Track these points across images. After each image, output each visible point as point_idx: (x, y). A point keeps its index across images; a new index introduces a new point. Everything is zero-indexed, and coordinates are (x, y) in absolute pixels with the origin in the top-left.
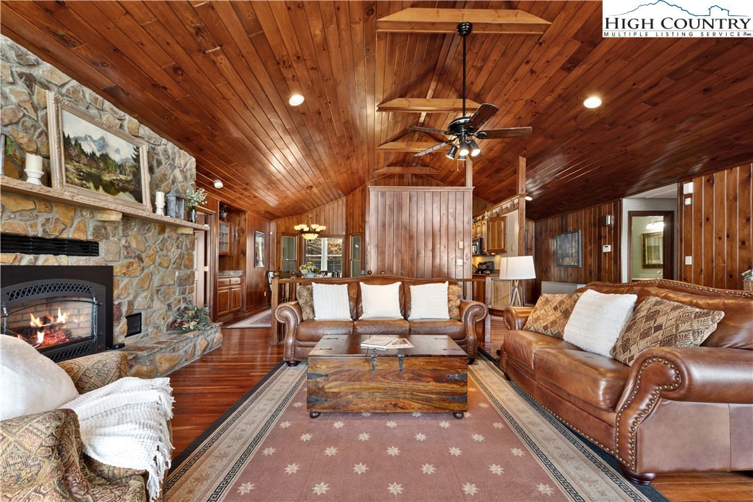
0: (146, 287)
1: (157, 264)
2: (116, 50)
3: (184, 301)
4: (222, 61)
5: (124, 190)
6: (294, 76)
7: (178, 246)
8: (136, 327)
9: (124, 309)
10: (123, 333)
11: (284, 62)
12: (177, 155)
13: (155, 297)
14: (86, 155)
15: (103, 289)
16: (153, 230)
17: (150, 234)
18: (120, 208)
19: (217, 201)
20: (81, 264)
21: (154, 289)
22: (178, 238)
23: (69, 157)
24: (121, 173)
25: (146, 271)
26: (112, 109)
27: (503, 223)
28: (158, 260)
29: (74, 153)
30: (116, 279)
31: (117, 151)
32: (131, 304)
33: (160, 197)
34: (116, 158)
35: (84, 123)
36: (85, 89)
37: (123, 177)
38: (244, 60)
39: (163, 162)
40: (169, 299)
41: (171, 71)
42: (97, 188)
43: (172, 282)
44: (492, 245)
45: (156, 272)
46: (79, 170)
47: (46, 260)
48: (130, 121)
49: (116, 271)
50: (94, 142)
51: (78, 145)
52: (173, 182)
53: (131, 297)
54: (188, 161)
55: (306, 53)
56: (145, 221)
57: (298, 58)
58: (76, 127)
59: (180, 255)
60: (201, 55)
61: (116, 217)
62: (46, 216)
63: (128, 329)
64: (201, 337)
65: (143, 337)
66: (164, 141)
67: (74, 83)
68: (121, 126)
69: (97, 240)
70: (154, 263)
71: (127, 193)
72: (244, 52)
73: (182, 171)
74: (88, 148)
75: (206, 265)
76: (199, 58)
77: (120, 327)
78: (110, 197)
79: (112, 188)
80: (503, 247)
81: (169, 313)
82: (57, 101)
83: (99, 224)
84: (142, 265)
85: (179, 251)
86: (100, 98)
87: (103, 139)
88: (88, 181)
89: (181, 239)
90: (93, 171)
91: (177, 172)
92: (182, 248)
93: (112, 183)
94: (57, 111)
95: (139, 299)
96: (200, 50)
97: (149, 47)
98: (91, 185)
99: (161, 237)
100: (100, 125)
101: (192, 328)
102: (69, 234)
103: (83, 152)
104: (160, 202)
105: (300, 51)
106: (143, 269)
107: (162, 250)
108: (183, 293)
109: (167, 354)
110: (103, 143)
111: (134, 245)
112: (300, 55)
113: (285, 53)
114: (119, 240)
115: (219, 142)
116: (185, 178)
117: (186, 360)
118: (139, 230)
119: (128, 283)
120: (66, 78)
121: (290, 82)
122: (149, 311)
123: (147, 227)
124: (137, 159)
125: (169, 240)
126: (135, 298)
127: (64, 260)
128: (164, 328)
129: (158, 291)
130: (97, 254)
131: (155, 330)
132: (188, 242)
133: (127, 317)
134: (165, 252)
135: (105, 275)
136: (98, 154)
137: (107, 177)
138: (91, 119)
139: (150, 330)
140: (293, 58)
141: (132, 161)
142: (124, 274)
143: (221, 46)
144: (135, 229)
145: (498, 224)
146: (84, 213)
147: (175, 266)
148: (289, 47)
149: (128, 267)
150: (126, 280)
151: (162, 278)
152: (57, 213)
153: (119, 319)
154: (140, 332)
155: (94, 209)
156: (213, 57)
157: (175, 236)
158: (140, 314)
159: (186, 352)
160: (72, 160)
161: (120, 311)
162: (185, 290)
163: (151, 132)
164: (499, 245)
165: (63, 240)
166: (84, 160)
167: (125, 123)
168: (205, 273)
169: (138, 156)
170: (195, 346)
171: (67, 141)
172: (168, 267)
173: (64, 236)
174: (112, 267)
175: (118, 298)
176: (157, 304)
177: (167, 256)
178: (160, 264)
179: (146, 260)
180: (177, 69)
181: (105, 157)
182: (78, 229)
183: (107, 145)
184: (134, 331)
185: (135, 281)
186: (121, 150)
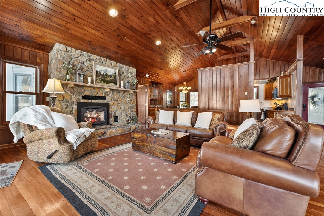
0: (119, 109)
1: (123, 102)
2: (104, 47)
3: (132, 114)
4: (128, 40)
5: (111, 82)
6: (153, 36)
7: (129, 97)
8: (117, 120)
9: (113, 115)
10: (112, 121)
11: (147, 33)
12: (129, 69)
13: (122, 112)
14: (102, 75)
15: (107, 109)
16: (121, 93)
17: (120, 94)
18: (109, 87)
19: (149, 81)
20: (101, 102)
21: (122, 110)
22: (130, 95)
23: (97, 76)
24: (111, 78)
25: (119, 104)
26: (109, 61)
27: (289, 79)
28: (123, 101)
29: (98, 75)
30: (110, 107)
31: (110, 72)
32: (115, 113)
33: (122, 83)
34: (109, 74)
35: (101, 67)
36: (102, 58)
37: (111, 79)
38: (134, 38)
39: (125, 72)
40: (127, 113)
41: (117, 48)
42: (104, 83)
43: (128, 108)
44: (282, 92)
45: (123, 105)
46: (100, 79)
47: (94, 101)
48: (114, 63)
49: (110, 104)
50: (104, 71)
51: (100, 72)
52: (128, 78)
53: (115, 112)
54: (134, 70)
55: (152, 28)
56: (118, 91)
57: (151, 30)
58: (100, 68)
59: (130, 100)
60: (122, 41)
61: (108, 90)
62: (93, 91)
63: (114, 120)
64: (133, 125)
65: (118, 123)
66: (125, 66)
67: (99, 57)
68: (111, 65)
69: (105, 96)
70: (122, 102)
71: (112, 83)
72: (133, 36)
73: (131, 74)
74: (102, 73)
75: (146, 103)
76: (122, 42)
77: (112, 120)
78: (107, 85)
79: (108, 82)
80: (289, 93)
81: (127, 117)
82: (95, 63)
83: (105, 92)
84: (118, 103)
85: (130, 98)
86: (106, 59)
87: (106, 70)
88: (102, 81)
89: (131, 95)
90: (103, 78)
91: (129, 75)
92: (131, 98)
93: (108, 81)
94: (95, 65)
95: (117, 112)
96: (121, 40)
97: (110, 44)
98: (103, 82)
99: (124, 94)
100: (105, 66)
101: (131, 122)
102: (98, 95)
103: (101, 74)
104: (122, 85)
105: (150, 28)
106: (118, 104)
107: (124, 98)
108: (132, 112)
109: (121, 128)
110: (106, 71)
111: (115, 97)
112: (151, 29)
113: (145, 31)
114: (111, 96)
115: (141, 63)
116: (132, 76)
117: (127, 131)
118: (117, 93)
119: (114, 108)
120: (97, 57)
121: (152, 38)
122: (121, 116)
123: (119, 92)
124: (115, 73)
125: (127, 95)
126: (116, 112)
127: (98, 101)
128: (125, 121)
129: (123, 110)
130: (106, 100)
131: (122, 122)
132: (133, 96)
133: (114, 117)
134: (125, 99)
135: (107, 105)
136: (105, 74)
137: (107, 80)
138: (103, 65)
139: (121, 121)
140: (149, 31)
141: (114, 74)
142: (113, 105)
143: (126, 37)
144: (116, 92)
145: (286, 80)
146: (102, 89)
147: (128, 103)
148: (145, 29)
149: (114, 103)
150: (113, 107)
151: (124, 107)
152: (96, 90)
153: (111, 117)
154: (118, 121)
155: (104, 88)
156: (125, 40)
157: (128, 94)
158: (118, 117)
159: (127, 129)
160: (98, 77)
161: (112, 115)
162: (133, 111)
163: (120, 64)
164: (287, 92)
165: (98, 96)
166: (101, 76)
167: (113, 64)
168: (146, 106)
169: (116, 72)
170: (131, 128)
171: (97, 72)
172: (126, 103)
173: (97, 95)
174: (109, 103)
175: (111, 111)
176: (123, 114)
177: (126, 100)
178: (124, 102)
179: (119, 101)
180: (118, 47)
181: (106, 74)
182: (101, 93)
183: (107, 71)
184: (116, 121)
185: (116, 107)
186: (111, 71)
